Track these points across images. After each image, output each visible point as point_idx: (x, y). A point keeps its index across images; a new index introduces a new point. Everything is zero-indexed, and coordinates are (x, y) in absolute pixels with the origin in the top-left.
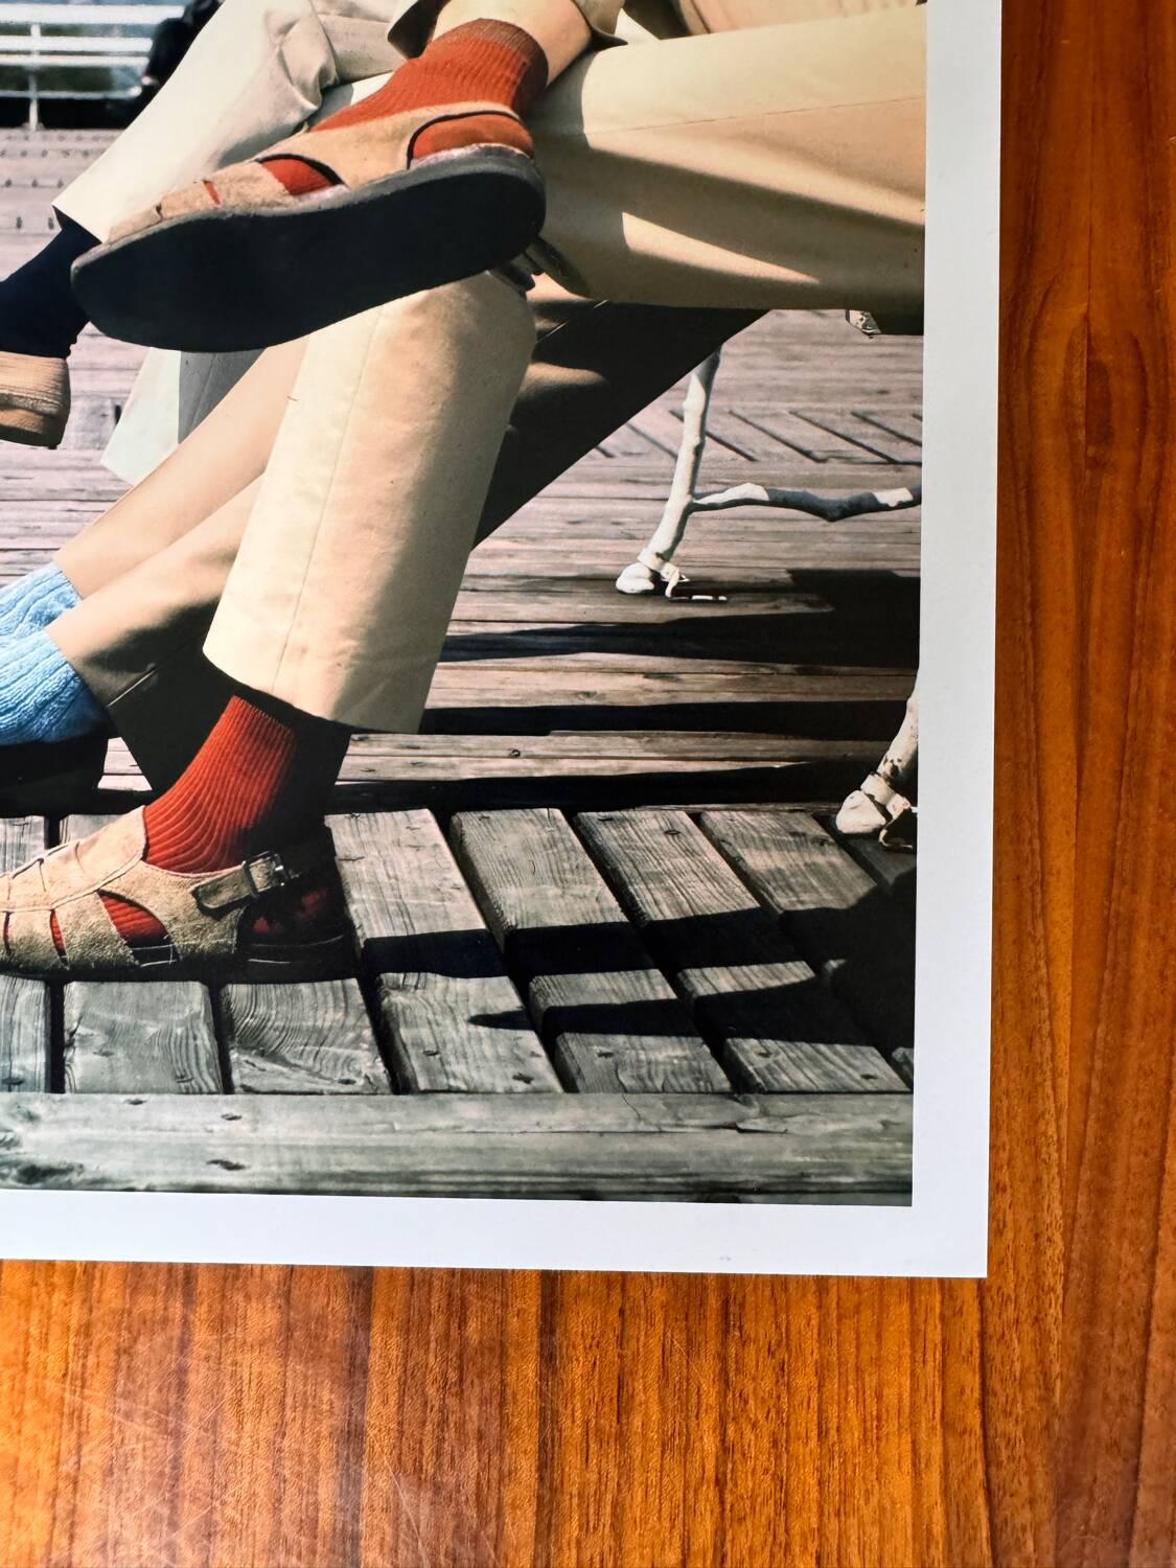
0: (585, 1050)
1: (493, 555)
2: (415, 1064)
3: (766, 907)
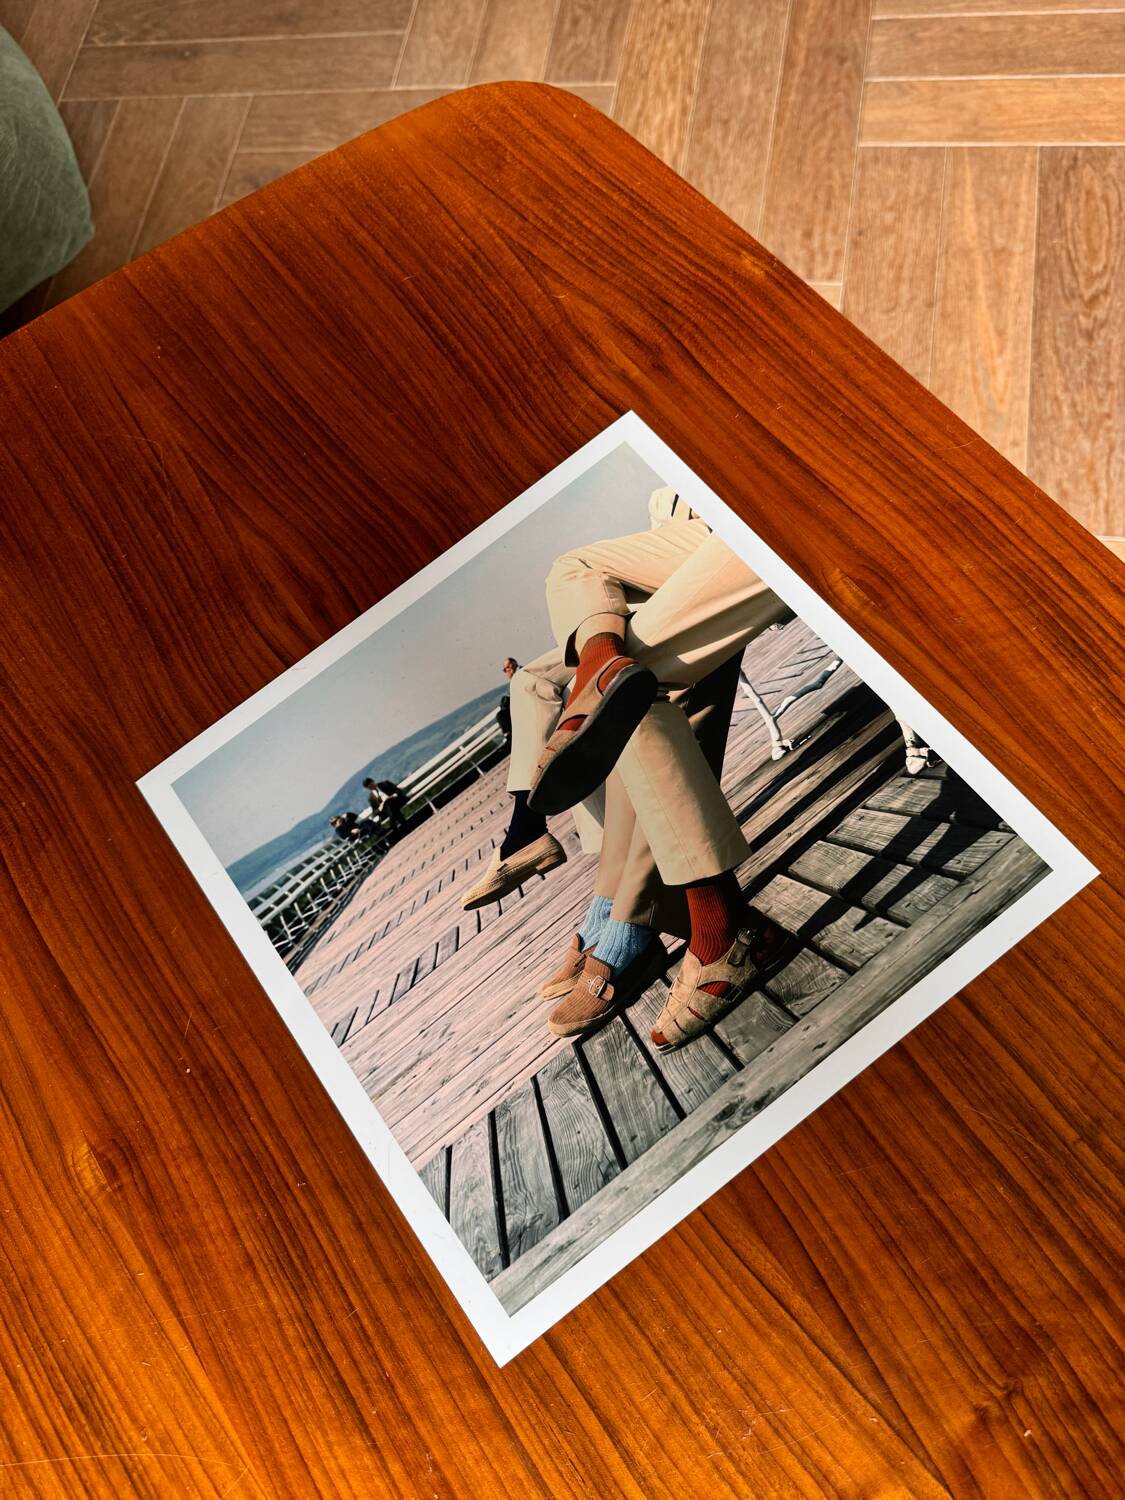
0: (900, 908)
1: (727, 782)
2: (849, 959)
3: (914, 817)
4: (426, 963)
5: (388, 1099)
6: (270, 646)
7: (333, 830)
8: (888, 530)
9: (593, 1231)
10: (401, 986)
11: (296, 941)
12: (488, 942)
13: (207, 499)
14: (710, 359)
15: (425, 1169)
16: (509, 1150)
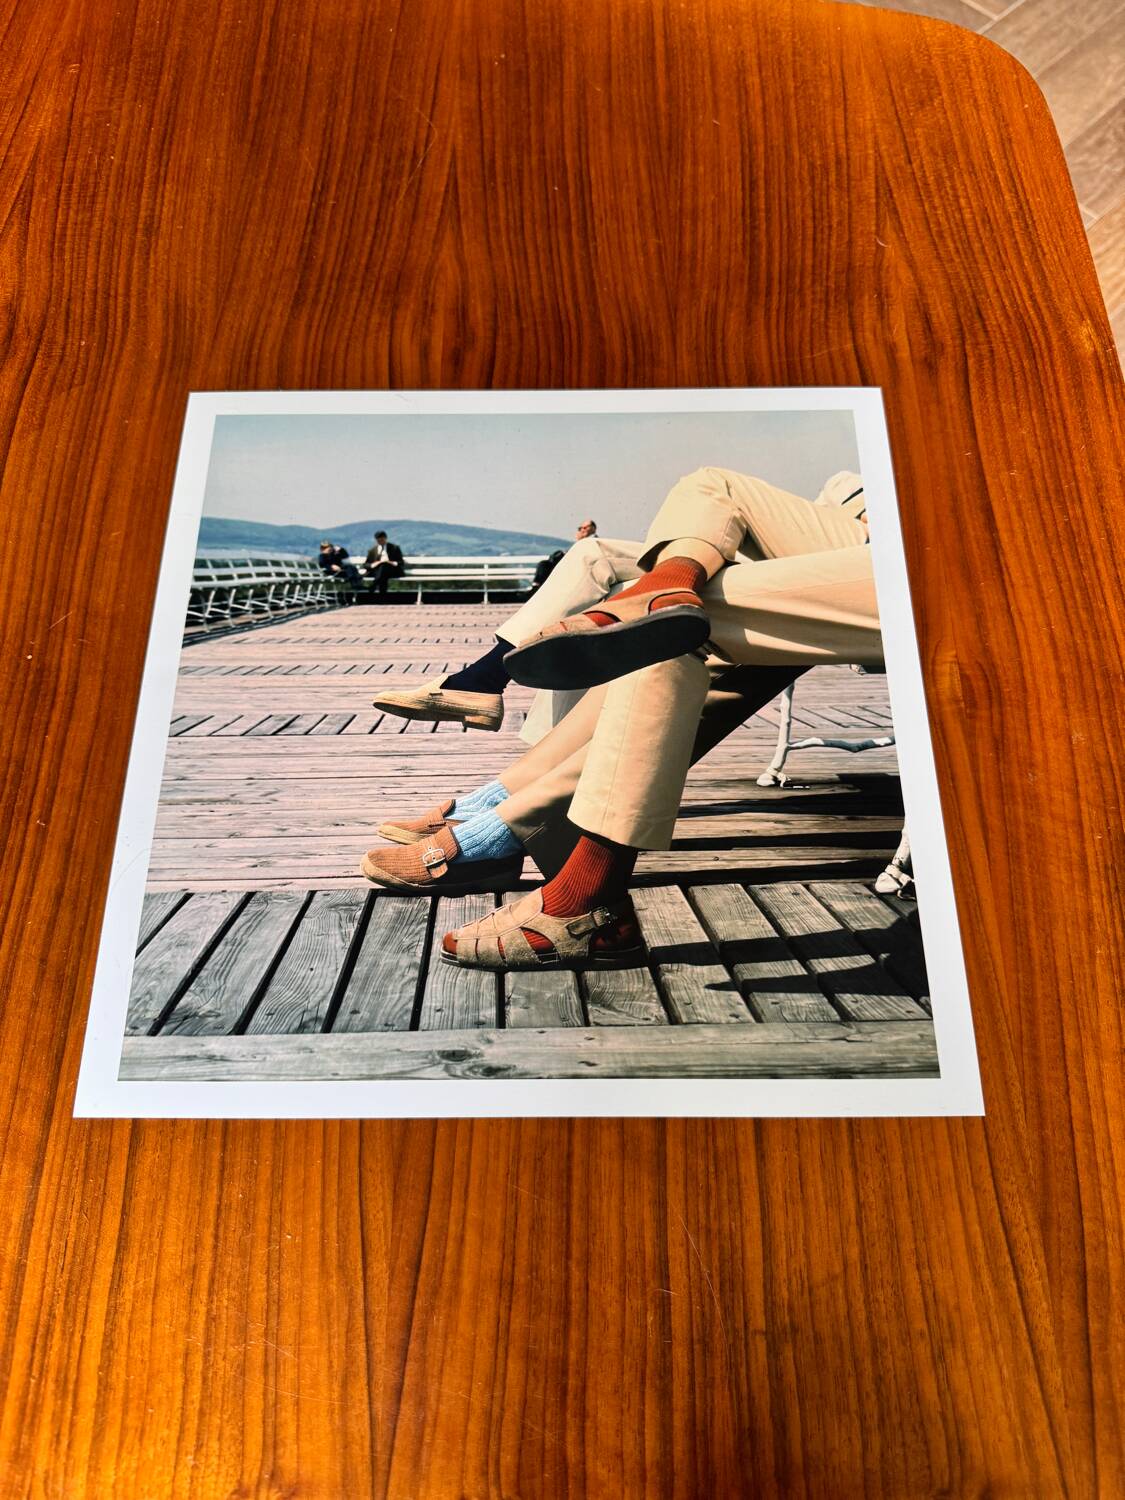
0: (765, 1001)
1: (699, 771)
2: (680, 1009)
3: (846, 929)
4: (303, 724)
5: (174, 812)
6: (391, 359)
7: (318, 552)
8: (1029, 651)
9: (252, 1065)
10: (264, 727)
11: (209, 621)
12: (373, 748)
13: (439, 204)
14: (982, 389)
15: (154, 896)
16: (239, 936)
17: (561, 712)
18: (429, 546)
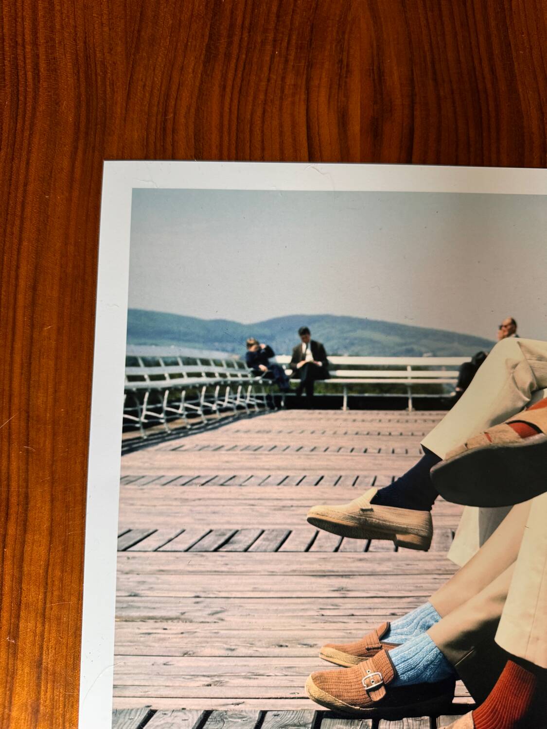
4: (242, 540)
5: (131, 629)
6: (309, 128)
7: (244, 350)
10: (206, 542)
11: (145, 426)
12: (310, 567)
15: (121, 712)
17: (488, 530)
18: (352, 344)
